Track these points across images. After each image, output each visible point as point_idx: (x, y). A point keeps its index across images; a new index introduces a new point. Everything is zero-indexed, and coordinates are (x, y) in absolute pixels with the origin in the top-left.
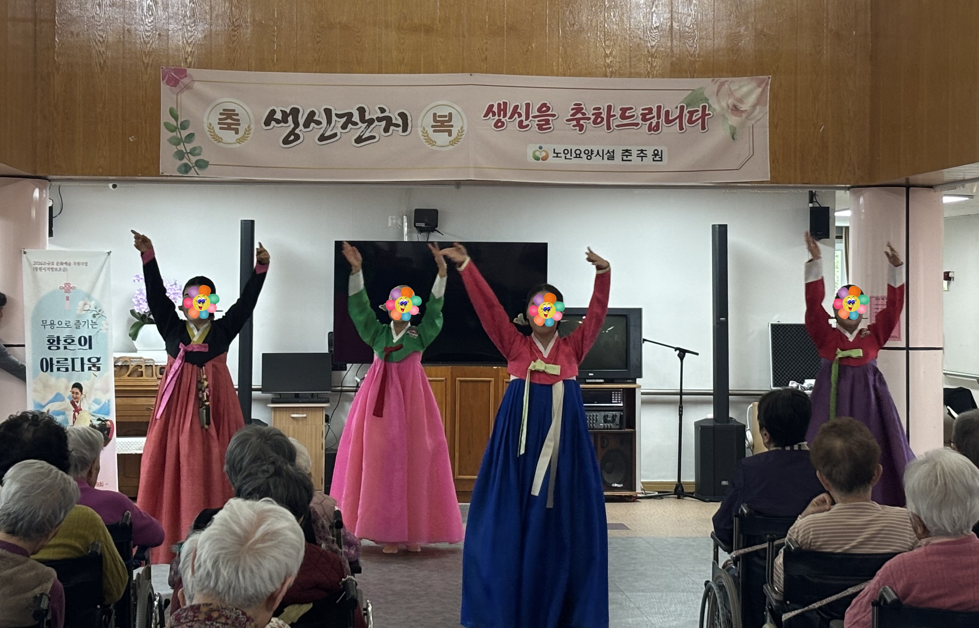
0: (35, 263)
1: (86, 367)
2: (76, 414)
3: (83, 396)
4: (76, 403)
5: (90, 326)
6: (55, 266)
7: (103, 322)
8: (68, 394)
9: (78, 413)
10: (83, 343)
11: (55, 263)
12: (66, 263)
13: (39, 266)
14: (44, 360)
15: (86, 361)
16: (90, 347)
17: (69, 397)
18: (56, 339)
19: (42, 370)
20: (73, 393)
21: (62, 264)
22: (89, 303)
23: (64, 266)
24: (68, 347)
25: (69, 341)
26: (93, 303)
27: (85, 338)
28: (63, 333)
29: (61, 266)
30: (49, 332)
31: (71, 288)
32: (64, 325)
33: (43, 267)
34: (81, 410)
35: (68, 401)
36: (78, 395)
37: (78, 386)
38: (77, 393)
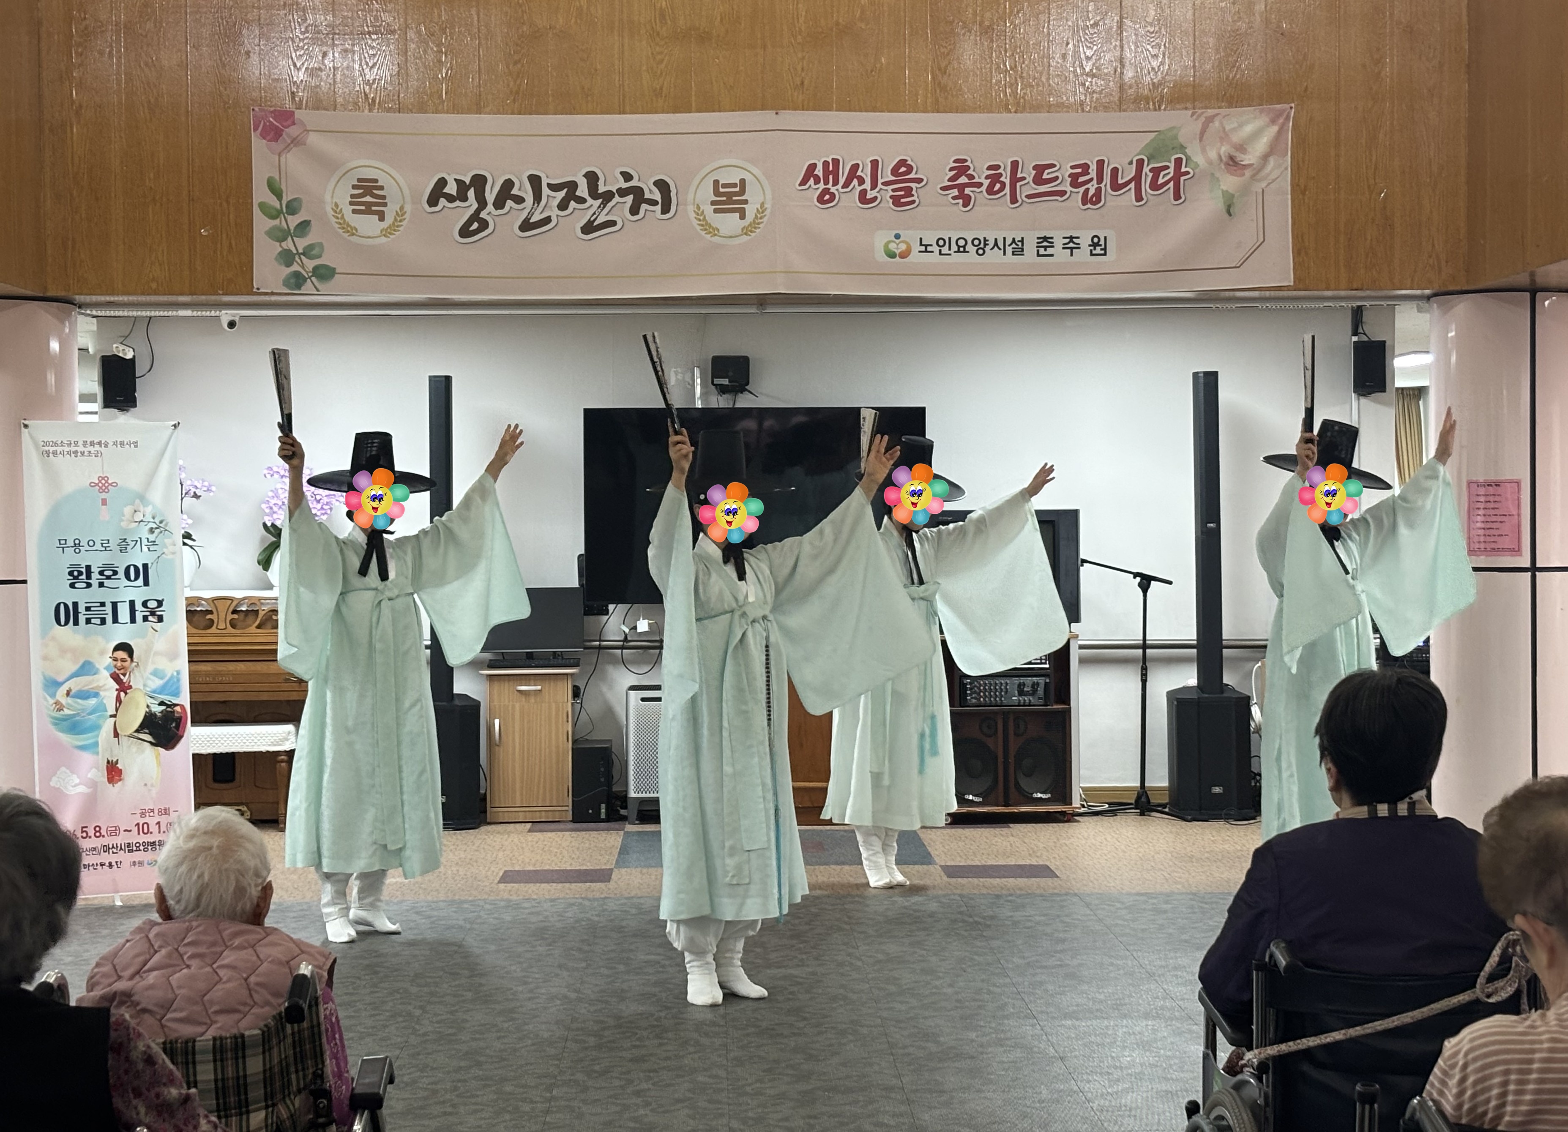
0: (46, 444)
1: (139, 616)
2: (122, 694)
3: (134, 664)
4: (122, 677)
5: (145, 549)
6: (80, 449)
7: (168, 541)
8: (104, 662)
9: (126, 693)
10: (132, 577)
11: (81, 443)
12: (100, 443)
13: (51, 449)
14: (62, 606)
15: (138, 606)
16: (146, 583)
17: (107, 668)
18: (84, 570)
19: (59, 622)
20: (115, 660)
21: (92, 444)
22: (141, 508)
23: (97, 447)
24: (107, 583)
25: (109, 573)
26: (149, 510)
27: (136, 568)
28: (96, 561)
29: (91, 449)
30: (71, 558)
31: (111, 484)
32: (98, 546)
33: (59, 449)
34: (130, 687)
35: (106, 674)
36: (125, 664)
37: (125, 647)
38: (123, 660)
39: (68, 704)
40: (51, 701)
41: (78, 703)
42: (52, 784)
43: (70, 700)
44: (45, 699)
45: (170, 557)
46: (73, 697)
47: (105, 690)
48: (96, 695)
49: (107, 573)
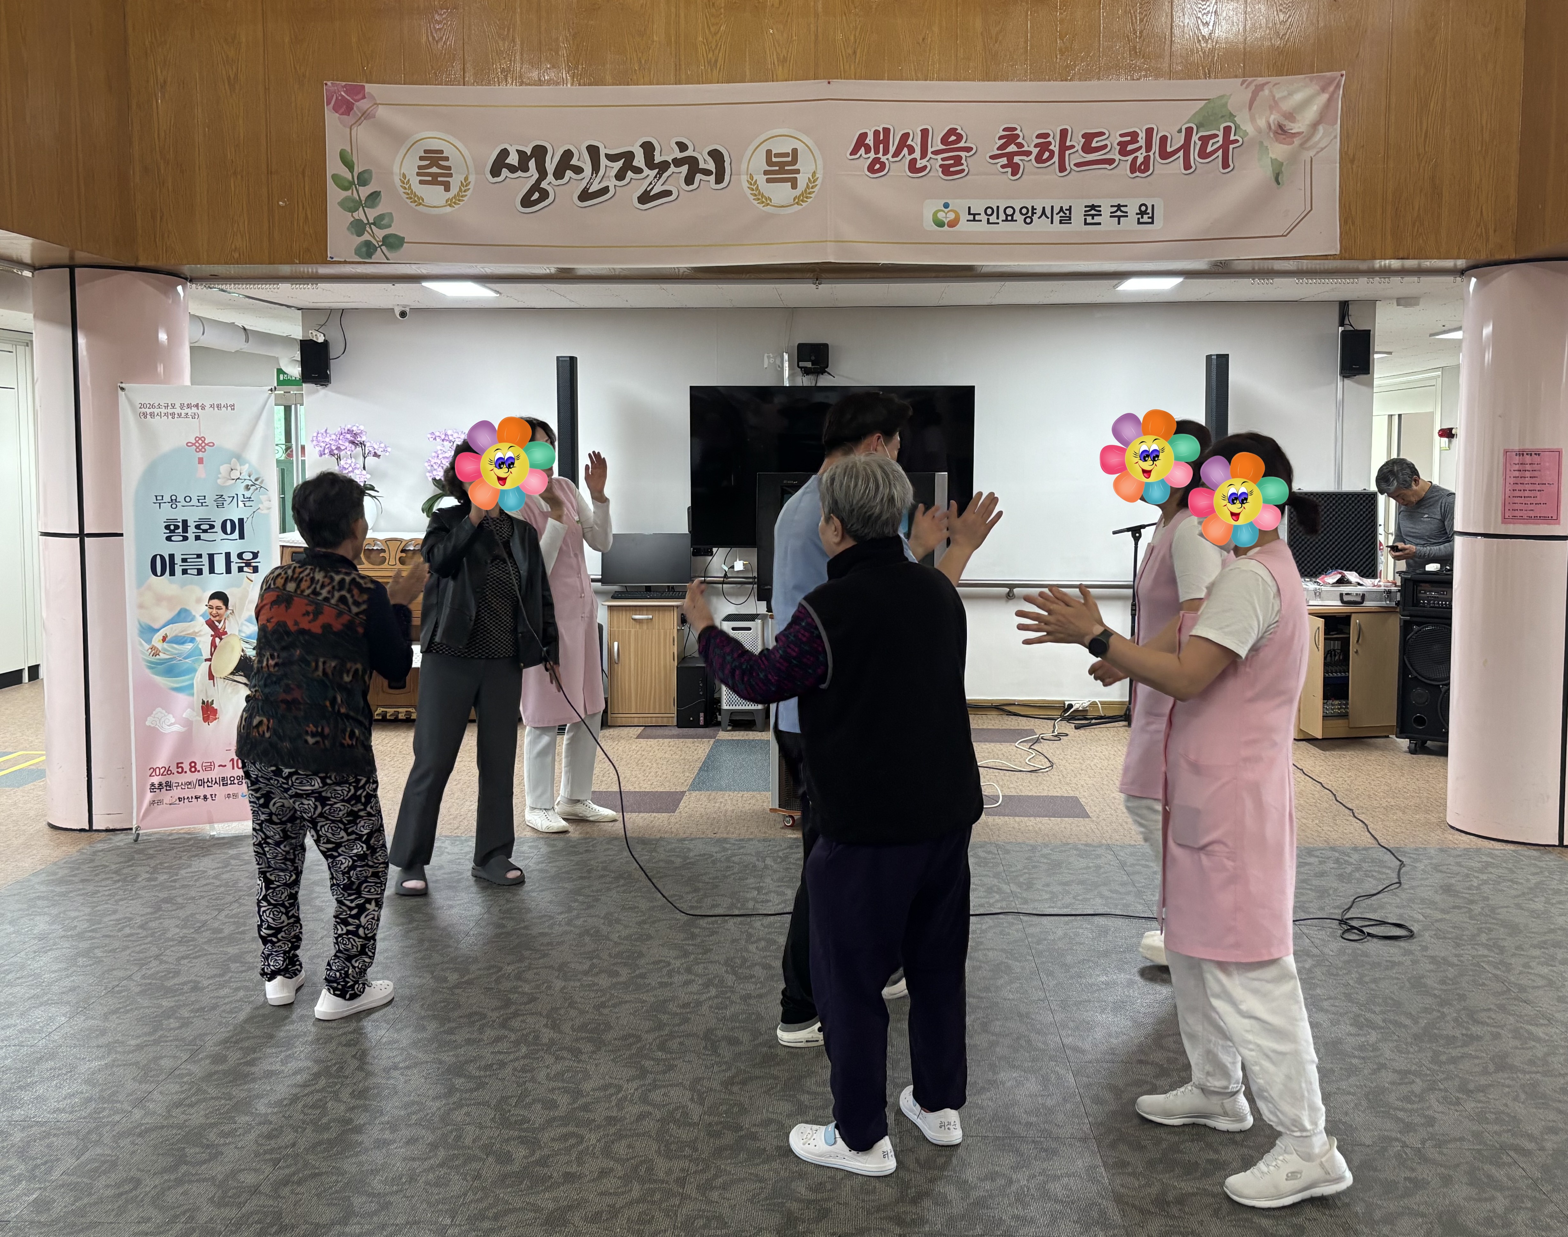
0: (143, 406)
1: (234, 567)
2: (217, 640)
3: (229, 612)
4: (217, 624)
5: (241, 504)
6: (177, 410)
7: (262, 497)
9: (221, 639)
10: (229, 530)
11: (177, 406)
12: (197, 406)
13: (148, 411)
14: (158, 558)
15: (234, 558)
16: (242, 536)
17: (203, 616)
18: (180, 524)
19: (154, 572)
20: (211, 607)
21: (189, 406)
22: (238, 468)
23: (194, 410)
24: (203, 536)
25: (205, 527)
26: (246, 468)
27: (232, 521)
28: (193, 516)
29: (189, 411)
30: (168, 513)
31: (206, 444)
32: (194, 502)
33: (156, 411)
34: (225, 633)
35: (202, 621)
36: (219, 612)
37: (221, 596)
38: (218, 608)
39: (164, 649)
40: (147, 646)
41: (176, 649)
42: (147, 723)
43: (165, 645)
44: (141, 645)
45: (265, 512)
46: (168, 642)
47: (200, 636)
48: (192, 640)
49: (204, 527)
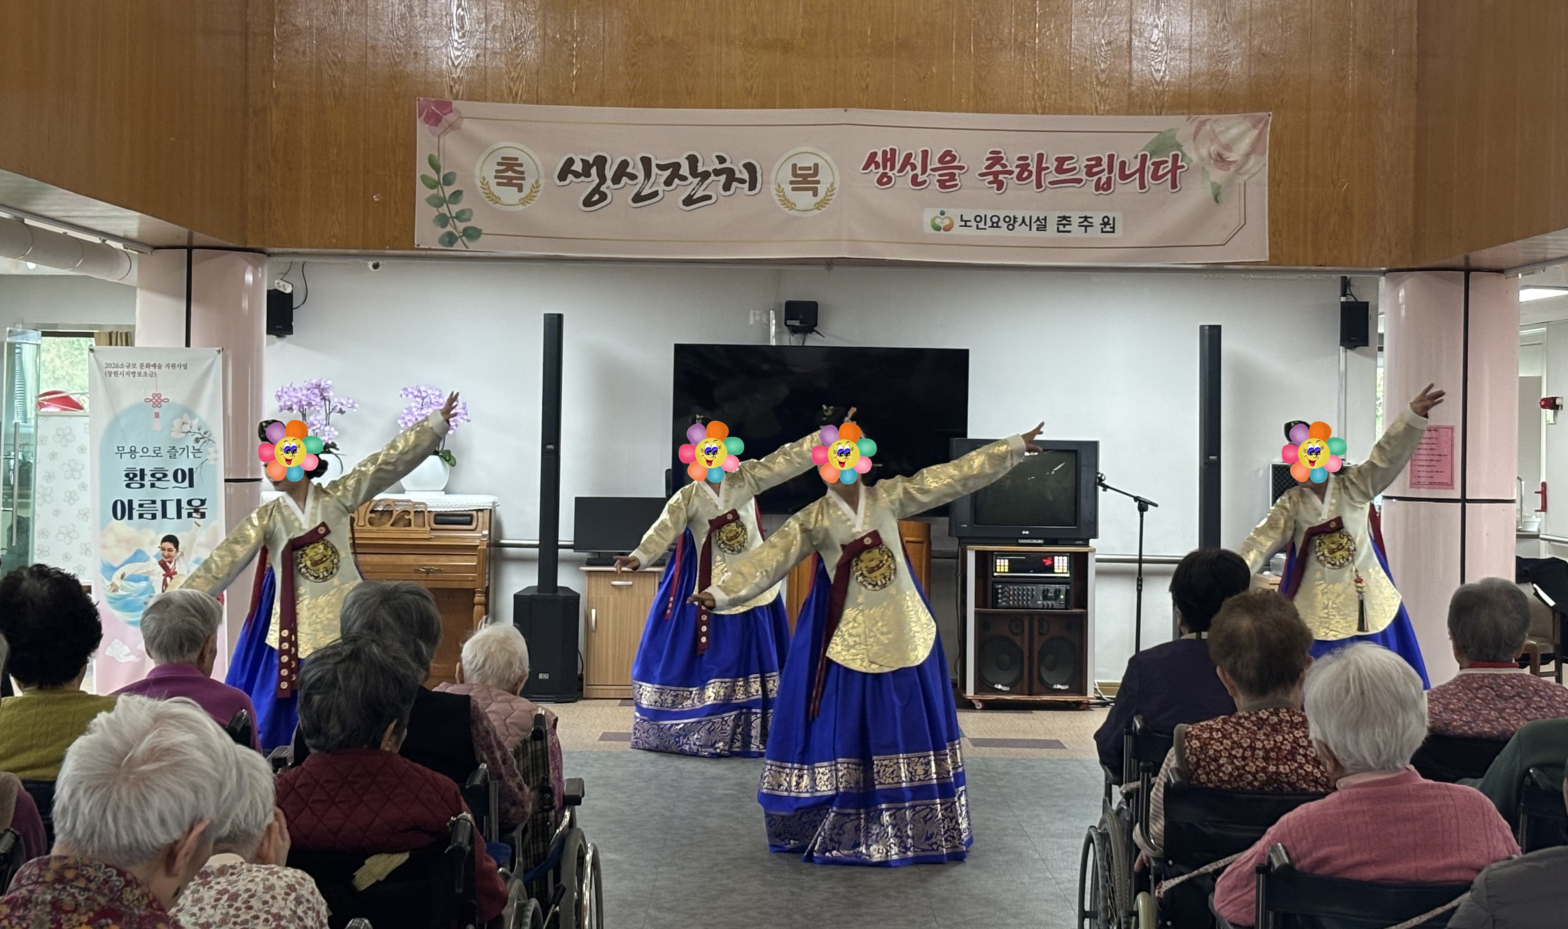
0: (108, 365)
1: (184, 513)
2: (168, 579)
3: (179, 554)
4: (168, 564)
5: (191, 455)
6: (138, 370)
7: (211, 450)
8: (154, 551)
9: (172, 578)
10: (180, 479)
11: (138, 365)
12: (154, 366)
13: (113, 370)
14: (119, 503)
15: (184, 505)
16: (191, 485)
17: (156, 556)
18: (138, 473)
19: (115, 516)
20: (163, 549)
21: (148, 366)
22: (189, 422)
23: (152, 369)
24: (157, 484)
26: (195, 422)
27: (183, 472)
28: (149, 465)
29: (147, 370)
30: (127, 462)
31: (162, 401)
32: (151, 453)
33: (120, 370)
34: (175, 573)
35: (155, 561)
36: (171, 553)
37: (171, 539)
38: (170, 550)
39: (122, 586)
40: (108, 583)
41: (132, 586)
42: (107, 653)
43: (124, 583)
45: (212, 462)
46: (126, 580)
47: (154, 575)
48: (146, 579)
49: (158, 476)
